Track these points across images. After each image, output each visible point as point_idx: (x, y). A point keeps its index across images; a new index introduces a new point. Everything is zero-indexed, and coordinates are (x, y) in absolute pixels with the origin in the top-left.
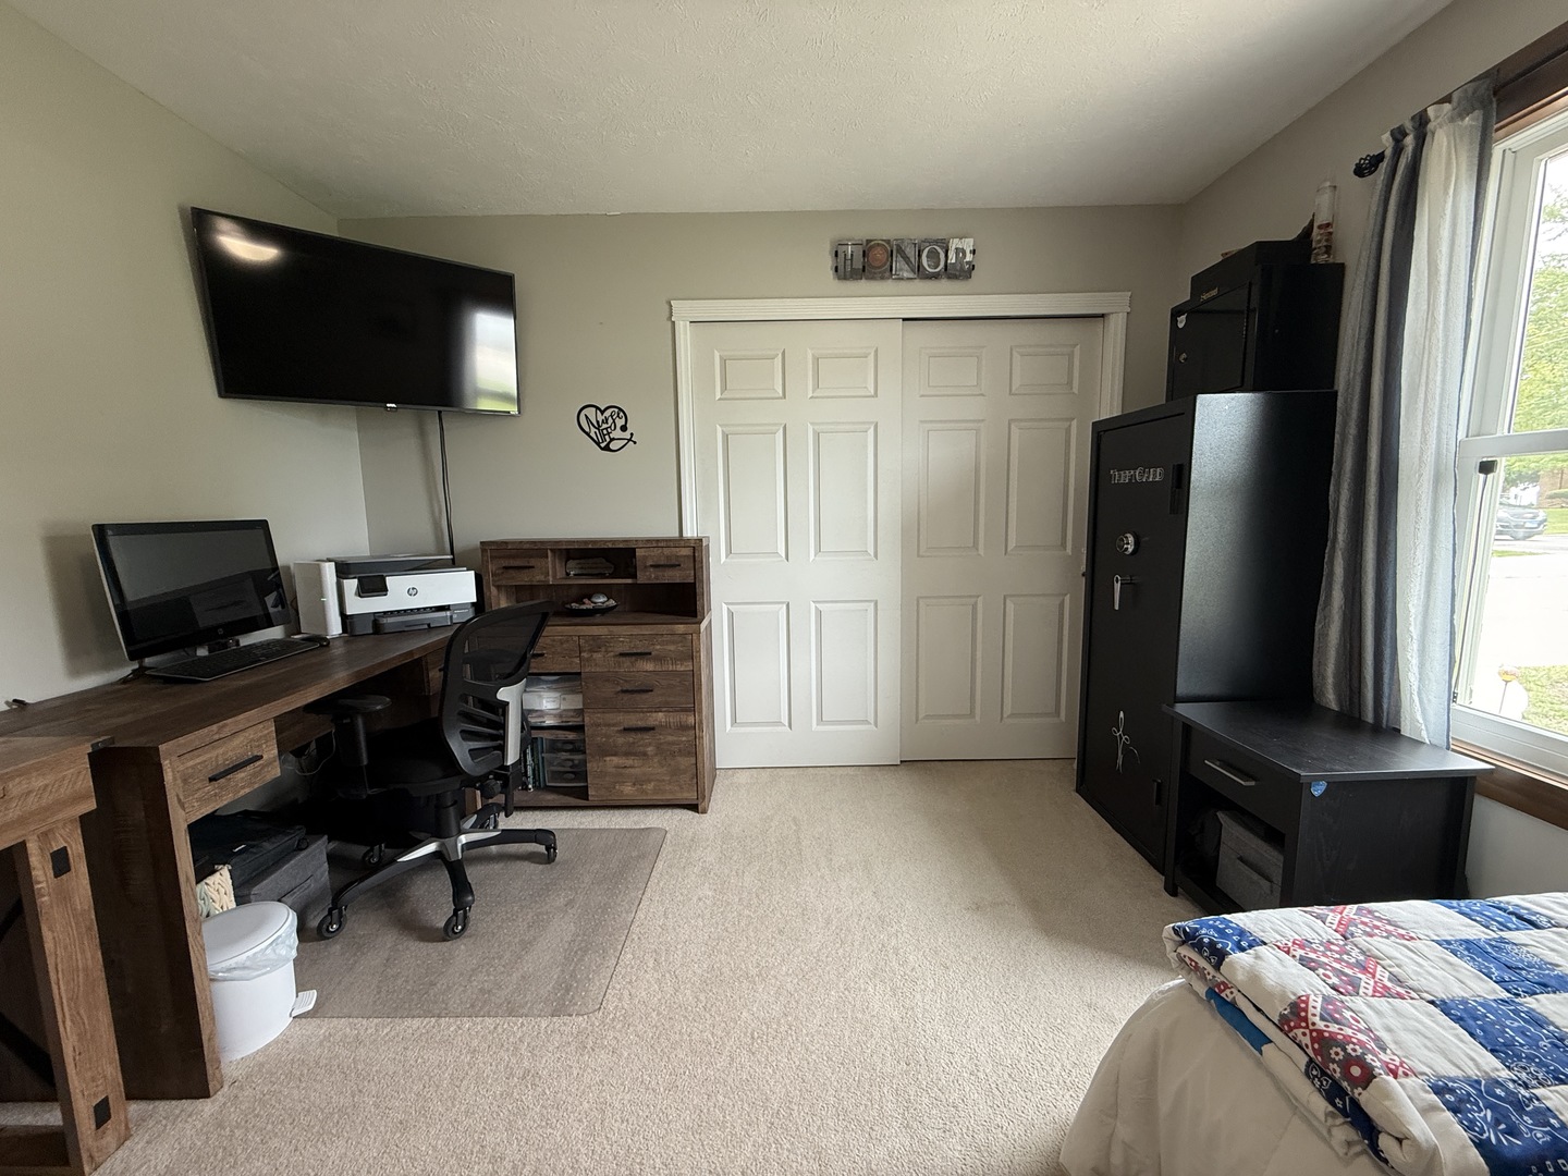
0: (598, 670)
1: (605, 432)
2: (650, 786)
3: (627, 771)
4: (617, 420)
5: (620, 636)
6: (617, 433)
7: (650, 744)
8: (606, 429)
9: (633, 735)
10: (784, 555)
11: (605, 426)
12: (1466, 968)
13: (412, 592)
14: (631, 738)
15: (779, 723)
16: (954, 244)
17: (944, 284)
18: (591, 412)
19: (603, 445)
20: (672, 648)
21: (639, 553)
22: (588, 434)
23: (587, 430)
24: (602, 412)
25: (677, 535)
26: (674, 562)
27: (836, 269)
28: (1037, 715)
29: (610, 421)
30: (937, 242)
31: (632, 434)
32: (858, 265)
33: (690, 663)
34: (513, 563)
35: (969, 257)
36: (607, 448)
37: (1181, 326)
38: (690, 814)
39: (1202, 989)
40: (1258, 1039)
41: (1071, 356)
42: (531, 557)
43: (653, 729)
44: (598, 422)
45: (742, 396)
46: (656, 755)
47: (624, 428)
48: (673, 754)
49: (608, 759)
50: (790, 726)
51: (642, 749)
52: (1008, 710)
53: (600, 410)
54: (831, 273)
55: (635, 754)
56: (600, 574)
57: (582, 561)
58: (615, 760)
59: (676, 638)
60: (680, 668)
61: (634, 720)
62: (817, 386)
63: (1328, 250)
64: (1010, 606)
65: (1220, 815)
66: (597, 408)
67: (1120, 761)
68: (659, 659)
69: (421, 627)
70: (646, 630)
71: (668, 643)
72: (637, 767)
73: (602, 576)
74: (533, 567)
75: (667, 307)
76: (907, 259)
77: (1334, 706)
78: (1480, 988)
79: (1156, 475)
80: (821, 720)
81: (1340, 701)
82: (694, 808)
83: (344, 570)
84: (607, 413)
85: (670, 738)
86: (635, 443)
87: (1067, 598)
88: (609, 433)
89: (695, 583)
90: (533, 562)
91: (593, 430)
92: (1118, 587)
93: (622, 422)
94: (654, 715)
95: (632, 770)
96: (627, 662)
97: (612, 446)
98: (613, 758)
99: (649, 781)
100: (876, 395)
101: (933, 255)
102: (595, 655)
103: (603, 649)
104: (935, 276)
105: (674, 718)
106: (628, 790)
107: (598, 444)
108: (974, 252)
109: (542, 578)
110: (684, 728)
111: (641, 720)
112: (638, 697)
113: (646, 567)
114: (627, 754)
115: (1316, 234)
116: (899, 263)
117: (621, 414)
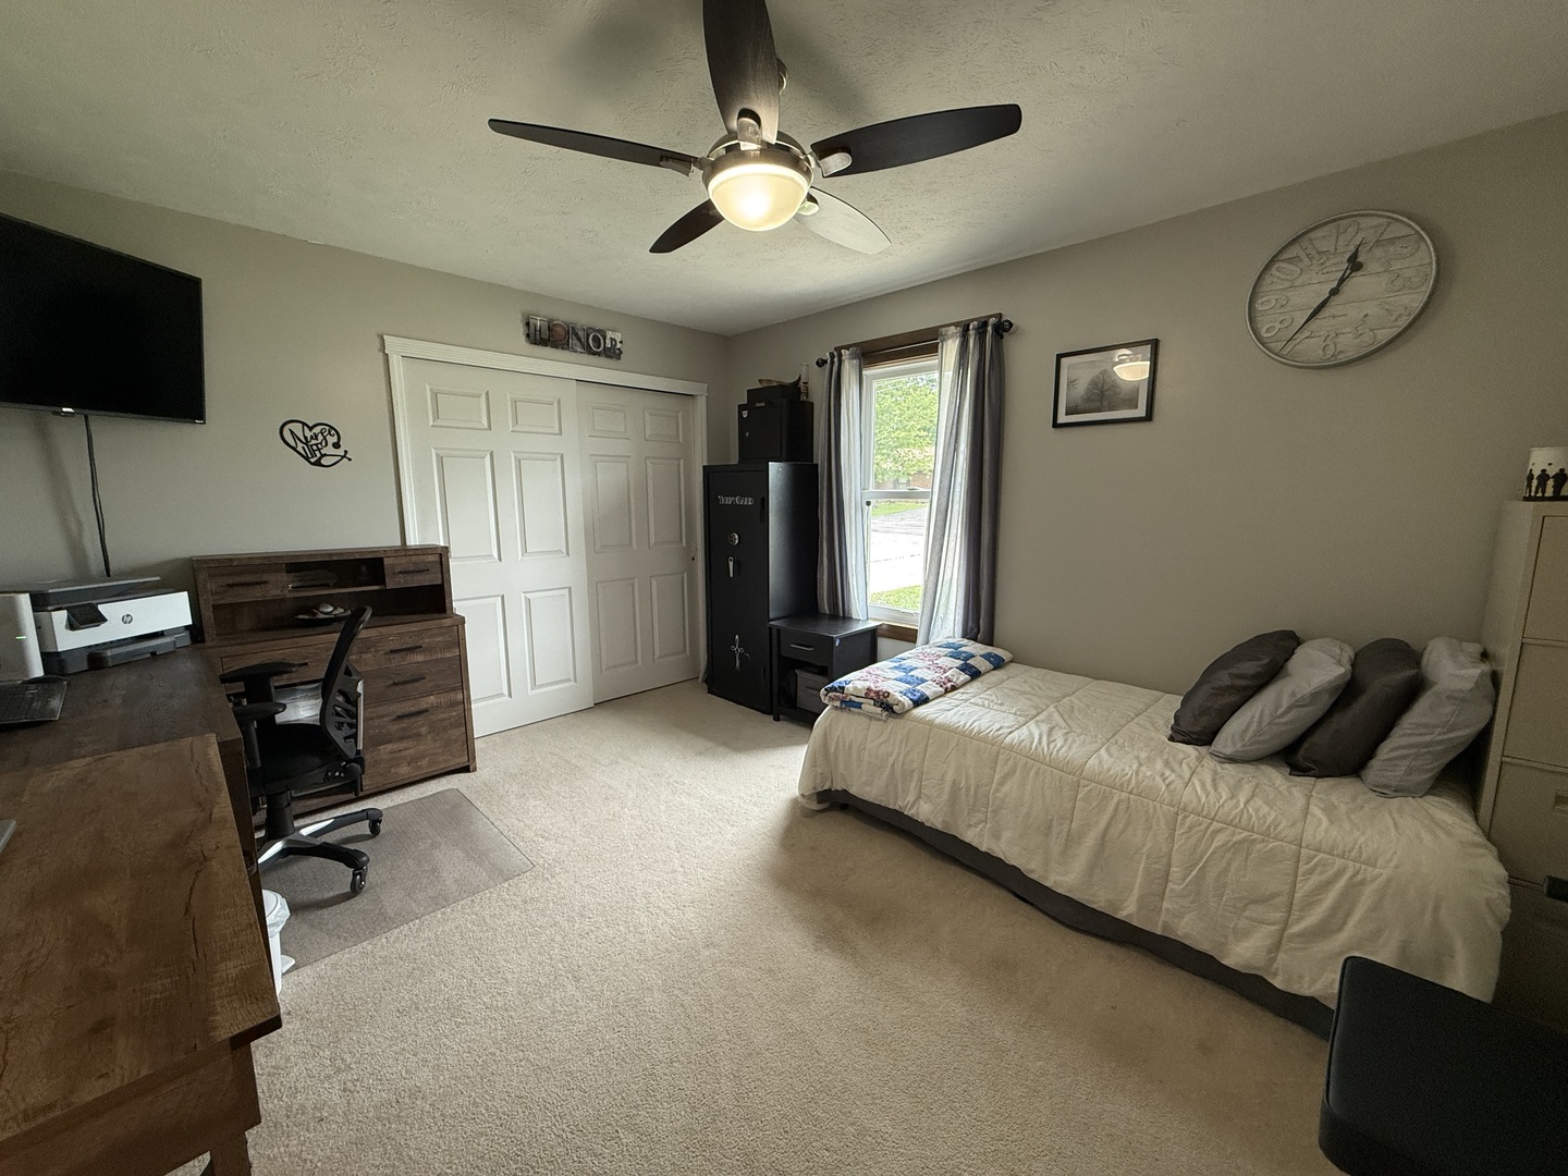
0: (368, 669)
1: (315, 448)
2: (424, 762)
3: (403, 753)
4: (328, 437)
5: (390, 635)
6: (329, 450)
7: (423, 725)
8: (316, 445)
9: (406, 720)
10: (496, 556)
11: (314, 442)
12: (896, 671)
13: (127, 619)
14: (404, 724)
15: (502, 695)
16: (609, 335)
17: (602, 360)
18: (297, 428)
19: (313, 460)
20: (440, 639)
21: (386, 561)
22: (294, 449)
23: (293, 444)
24: (311, 429)
25: (398, 543)
26: (422, 567)
27: (528, 336)
28: (674, 654)
29: (320, 437)
30: (599, 331)
31: (346, 452)
32: (545, 336)
33: (457, 650)
34: (238, 579)
35: (619, 346)
36: (318, 463)
37: (745, 416)
38: (462, 776)
39: (838, 704)
40: (859, 706)
41: (677, 418)
42: (263, 572)
43: (427, 711)
44: (306, 438)
45: (457, 425)
46: (429, 732)
47: (337, 445)
48: (445, 729)
49: (382, 747)
50: (510, 696)
51: (415, 731)
52: (657, 654)
53: (308, 426)
54: (523, 338)
55: (409, 737)
56: (324, 585)
57: (302, 573)
58: (390, 747)
59: (444, 630)
60: (448, 655)
61: (408, 707)
62: (516, 421)
63: (807, 396)
64: (654, 583)
65: (796, 671)
66: (304, 424)
67: (738, 664)
68: (430, 650)
69: (144, 657)
70: (414, 627)
71: (436, 635)
72: (409, 748)
73: (327, 586)
74: (266, 582)
75: (378, 340)
76: (579, 339)
77: (827, 612)
78: (901, 674)
79: (749, 501)
80: (534, 685)
81: (830, 610)
82: (466, 769)
83: (41, 603)
84: (317, 430)
85: (442, 716)
86: (350, 460)
87: (685, 574)
88: (319, 450)
89: (443, 584)
90: (265, 577)
91: (300, 445)
92: (731, 564)
93: (335, 439)
94: (425, 699)
95: (409, 751)
96: (397, 656)
97: (323, 461)
98: (386, 746)
99: (424, 757)
100: (561, 433)
101: (596, 340)
102: (364, 656)
103: (373, 649)
104: (599, 354)
105: (444, 699)
106: (404, 771)
107: (307, 459)
108: (621, 342)
109: (278, 592)
110: (453, 704)
111: (413, 706)
112: (408, 687)
113: (394, 573)
114: (402, 739)
115: (801, 384)
116: (573, 341)
117: (333, 432)
